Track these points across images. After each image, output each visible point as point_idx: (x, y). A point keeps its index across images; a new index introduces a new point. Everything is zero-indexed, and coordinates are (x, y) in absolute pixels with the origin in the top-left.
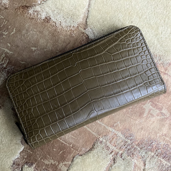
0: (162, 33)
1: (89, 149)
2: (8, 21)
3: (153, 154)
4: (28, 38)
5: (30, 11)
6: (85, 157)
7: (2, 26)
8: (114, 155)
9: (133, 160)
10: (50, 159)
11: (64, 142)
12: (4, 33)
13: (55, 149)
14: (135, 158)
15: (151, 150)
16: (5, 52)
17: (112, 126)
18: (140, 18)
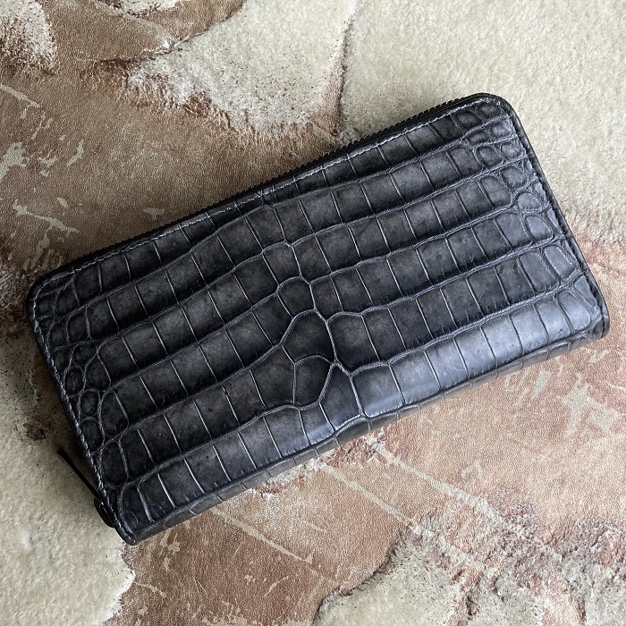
0: (610, 133)
1: (375, 567)
2: (57, 117)
3: (608, 573)
4: (129, 174)
5: (132, 79)
6: (363, 598)
7: (35, 135)
8: (468, 585)
9: (538, 600)
10: (234, 613)
11: (280, 548)
12: (43, 160)
13: (250, 574)
14: (546, 591)
15: (601, 560)
16: (50, 228)
17: (456, 479)
18: (530, 83)
